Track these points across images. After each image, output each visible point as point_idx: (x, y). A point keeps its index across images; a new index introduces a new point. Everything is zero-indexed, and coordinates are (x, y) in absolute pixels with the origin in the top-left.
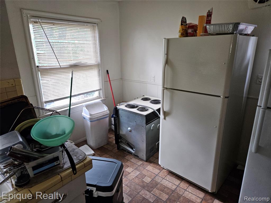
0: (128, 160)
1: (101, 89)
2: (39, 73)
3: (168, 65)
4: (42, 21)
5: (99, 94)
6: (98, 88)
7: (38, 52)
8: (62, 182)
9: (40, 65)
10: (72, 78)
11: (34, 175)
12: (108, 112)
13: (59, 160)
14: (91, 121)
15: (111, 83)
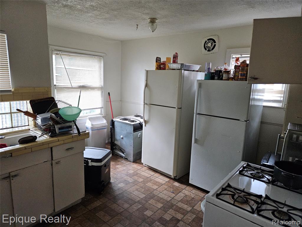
0: (119, 161)
1: (102, 107)
2: (56, 90)
3: (147, 87)
4: (62, 53)
5: (101, 111)
6: (101, 106)
7: (57, 75)
8: (72, 139)
9: (57, 84)
10: (80, 96)
11: (59, 132)
12: (107, 124)
13: (72, 128)
14: (92, 130)
15: (112, 103)
